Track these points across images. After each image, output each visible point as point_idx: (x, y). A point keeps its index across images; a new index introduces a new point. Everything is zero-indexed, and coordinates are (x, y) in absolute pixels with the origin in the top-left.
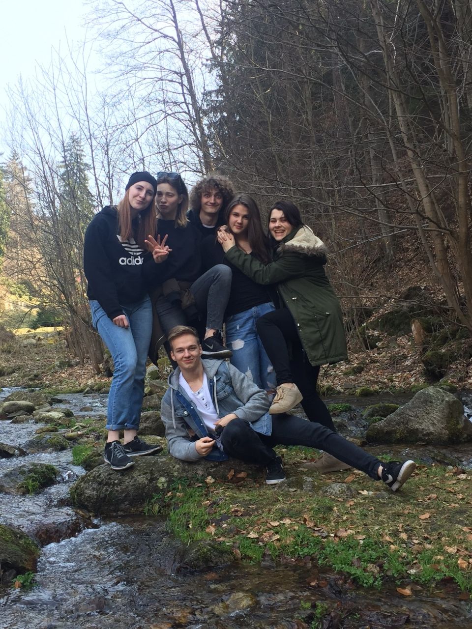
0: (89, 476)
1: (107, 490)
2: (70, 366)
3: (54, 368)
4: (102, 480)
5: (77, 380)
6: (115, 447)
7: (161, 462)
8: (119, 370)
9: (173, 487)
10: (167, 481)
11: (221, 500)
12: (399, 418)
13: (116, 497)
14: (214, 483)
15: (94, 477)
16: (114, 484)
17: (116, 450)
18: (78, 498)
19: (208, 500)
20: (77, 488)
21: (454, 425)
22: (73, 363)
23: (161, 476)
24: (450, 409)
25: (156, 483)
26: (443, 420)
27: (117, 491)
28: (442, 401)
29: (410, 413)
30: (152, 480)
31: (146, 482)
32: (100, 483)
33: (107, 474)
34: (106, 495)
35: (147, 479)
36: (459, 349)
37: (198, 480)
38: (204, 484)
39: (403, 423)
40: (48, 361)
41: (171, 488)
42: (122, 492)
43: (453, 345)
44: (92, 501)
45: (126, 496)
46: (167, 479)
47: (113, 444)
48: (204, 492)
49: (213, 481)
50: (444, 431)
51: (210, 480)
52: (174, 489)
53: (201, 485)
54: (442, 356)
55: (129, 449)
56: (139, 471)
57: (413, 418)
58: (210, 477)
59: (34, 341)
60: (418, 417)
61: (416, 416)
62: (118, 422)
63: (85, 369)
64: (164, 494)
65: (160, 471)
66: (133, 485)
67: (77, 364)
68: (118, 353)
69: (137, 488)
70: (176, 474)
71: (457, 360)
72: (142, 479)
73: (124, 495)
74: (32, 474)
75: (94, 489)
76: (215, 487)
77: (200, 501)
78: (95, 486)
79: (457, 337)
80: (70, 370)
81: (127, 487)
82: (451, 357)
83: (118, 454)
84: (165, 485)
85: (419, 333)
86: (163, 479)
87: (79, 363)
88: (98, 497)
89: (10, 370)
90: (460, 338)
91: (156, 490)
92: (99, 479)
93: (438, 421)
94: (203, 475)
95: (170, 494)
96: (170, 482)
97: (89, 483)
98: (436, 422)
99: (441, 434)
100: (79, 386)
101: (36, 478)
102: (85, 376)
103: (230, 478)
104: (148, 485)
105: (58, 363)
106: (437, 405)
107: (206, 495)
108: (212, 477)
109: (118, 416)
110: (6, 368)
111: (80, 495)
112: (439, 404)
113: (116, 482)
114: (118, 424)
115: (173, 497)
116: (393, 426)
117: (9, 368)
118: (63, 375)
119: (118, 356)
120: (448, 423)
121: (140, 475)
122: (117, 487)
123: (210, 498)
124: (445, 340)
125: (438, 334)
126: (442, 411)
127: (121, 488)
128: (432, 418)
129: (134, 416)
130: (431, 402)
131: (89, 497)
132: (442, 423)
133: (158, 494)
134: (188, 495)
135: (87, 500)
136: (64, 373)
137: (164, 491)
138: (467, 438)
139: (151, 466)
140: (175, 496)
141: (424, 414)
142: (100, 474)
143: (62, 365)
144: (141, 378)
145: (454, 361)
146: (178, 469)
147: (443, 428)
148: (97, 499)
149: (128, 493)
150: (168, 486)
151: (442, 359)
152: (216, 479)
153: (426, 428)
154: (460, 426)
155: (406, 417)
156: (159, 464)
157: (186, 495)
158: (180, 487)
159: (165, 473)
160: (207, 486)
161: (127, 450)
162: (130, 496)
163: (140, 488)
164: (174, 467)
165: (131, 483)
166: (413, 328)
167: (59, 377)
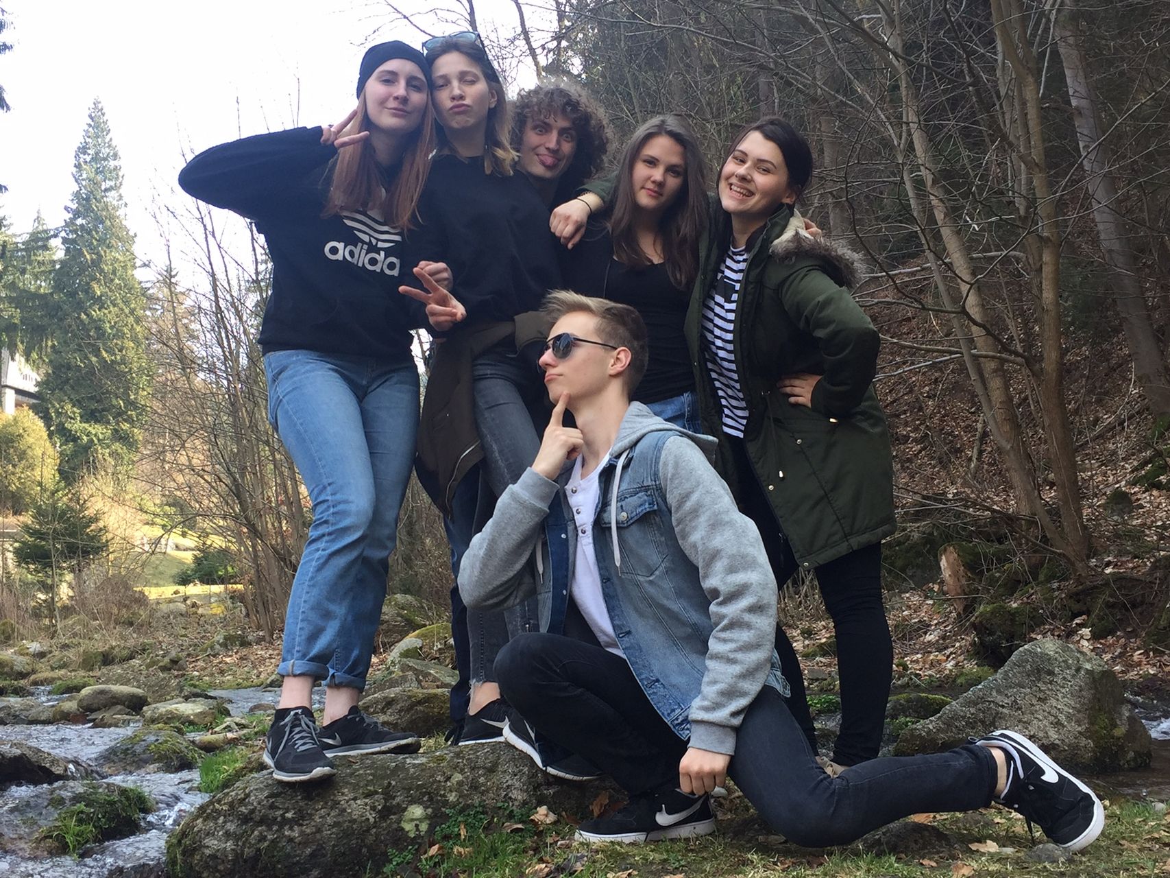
0: (219, 801)
1: (262, 838)
2: (245, 643)
3: (212, 648)
4: (252, 812)
5: (254, 667)
6: (296, 723)
7: (414, 766)
8: (326, 522)
9: (448, 831)
10: (427, 817)
11: (578, 859)
12: (973, 710)
13: (288, 856)
14: (554, 823)
15: (231, 805)
16: (285, 822)
17: (297, 729)
18: (184, 862)
19: (541, 860)
20: (184, 834)
21: (1105, 728)
22: (250, 638)
23: (412, 802)
24: (1096, 688)
25: (399, 821)
26: (1080, 716)
27: (291, 840)
28: (1078, 670)
29: (1000, 699)
30: (388, 812)
31: (371, 817)
32: (245, 819)
33: (266, 793)
34: (258, 850)
35: (373, 808)
36: (1049, 600)
37: (511, 816)
38: (530, 826)
39: (983, 722)
40: (202, 638)
41: (438, 837)
42: (305, 844)
43: (1036, 594)
44: (221, 867)
45: (313, 855)
46: (430, 811)
47: (292, 713)
48: (528, 842)
49: (552, 818)
50: (1083, 742)
51: (542, 814)
52: (446, 838)
53: (520, 826)
54: (1013, 614)
55: (334, 738)
56: (355, 787)
57: (1005, 710)
58: (543, 810)
59: (182, 607)
60: (1019, 709)
61: (1015, 706)
62: (311, 655)
63: (274, 649)
64: (418, 853)
65: (410, 789)
66: (336, 824)
67: (259, 641)
68: (325, 481)
69: (347, 834)
70: (452, 797)
71: (1044, 624)
72: (359, 808)
73: (308, 851)
74: (81, 806)
75: (228, 835)
76: (558, 834)
77: (518, 864)
78: (231, 827)
79: (1041, 578)
80: (245, 651)
81: (319, 830)
82: (1032, 618)
83: (300, 742)
84: (424, 827)
85: (955, 574)
86: (417, 811)
87: (262, 639)
88: (238, 856)
89: (125, 652)
90: (1049, 579)
91: (399, 839)
92: (243, 809)
93: (1069, 717)
94: (524, 803)
95: (434, 850)
96: (436, 818)
97: (216, 819)
98: (1062, 718)
99: (1077, 747)
100: (258, 676)
101: (88, 815)
102: (272, 661)
103: (596, 813)
104: (375, 825)
105: (219, 638)
106: (1064, 678)
107: (536, 850)
108: (550, 809)
109: (313, 637)
110: (117, 649)
111: (189, 852)
112: (1069, 677)
113: (289, 815)
114: (311, 660)
115: (443, 856)
116: (960, 730)
117: (124, 648)
118: (228, 660)
119: (325, 488)
120: (1092, 723)
121: (355, 799)
122: (291, 829)
123: (547, 858)
124: (1014, 585)
125: (997, 575)
126: (1077, 694)
127: (302, 833)
128: (1054, 711)
129: (355, 653)
130: (1051, 673)
131: (213, 857)
132: (1078, 722)
133: (401, 850)
134: (486, 849)
135: (207, 866)
136: (231, 656)
137: (420, 844)
138: (1135, 759)
139: (383, 777)
140: (450, 854)
141: (1035, 702)
142: (248, 796)
143: (228, 643)
144: (378, 554)
145: (1039, 627)
146: (460, 783)
147: (1080, 733)
148: (236, 860)
149: (321, 847)
150: (431, 830)
151: (1013, 620)
152: (559, 815)
153: (1041, 734)
154: (1120, 731)
155: (989, 709)
156: (408, 769)
157: (479, 853)
158: (463, 832)
159: (424, 794)
160: (539, 832)
161: (330, 741)
162: (324, 856)
163: (353, 832)
164: (448, 779)
165: (329, 820)
166: (943, 563)
167: (220, 663)
